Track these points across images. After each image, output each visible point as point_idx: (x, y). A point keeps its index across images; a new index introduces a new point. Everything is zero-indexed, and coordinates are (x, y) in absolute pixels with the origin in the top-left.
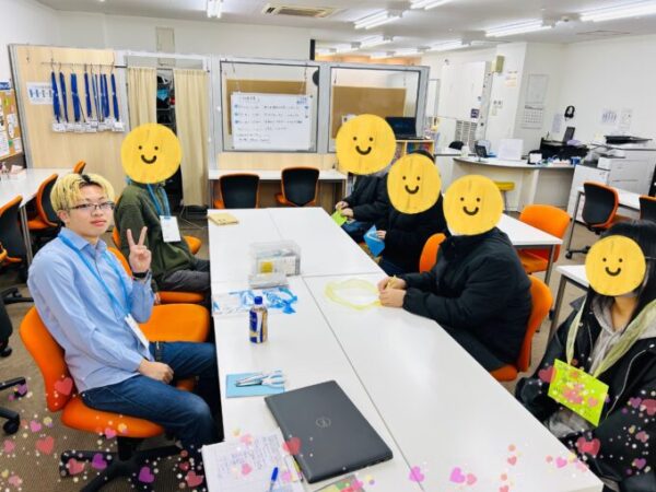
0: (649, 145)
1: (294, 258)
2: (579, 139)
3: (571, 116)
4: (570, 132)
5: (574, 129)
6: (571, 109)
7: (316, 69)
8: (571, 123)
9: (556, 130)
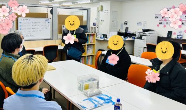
0: (155, 32)
1: (96, 81)
2: (131, 31)
3: (127, 24)
4: (127, 29)
5: (128, 28)
6: (126, 22)
7: (52, 8)
8: (127, 26)
9: (122, 28)
